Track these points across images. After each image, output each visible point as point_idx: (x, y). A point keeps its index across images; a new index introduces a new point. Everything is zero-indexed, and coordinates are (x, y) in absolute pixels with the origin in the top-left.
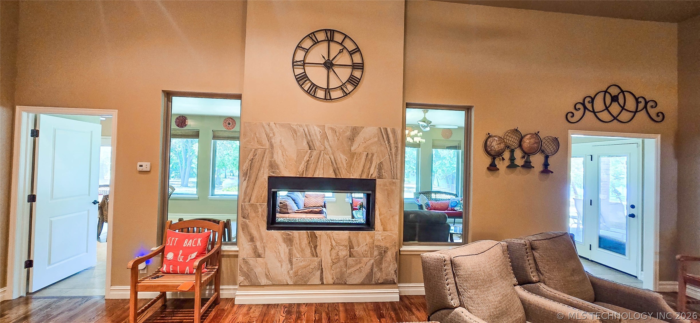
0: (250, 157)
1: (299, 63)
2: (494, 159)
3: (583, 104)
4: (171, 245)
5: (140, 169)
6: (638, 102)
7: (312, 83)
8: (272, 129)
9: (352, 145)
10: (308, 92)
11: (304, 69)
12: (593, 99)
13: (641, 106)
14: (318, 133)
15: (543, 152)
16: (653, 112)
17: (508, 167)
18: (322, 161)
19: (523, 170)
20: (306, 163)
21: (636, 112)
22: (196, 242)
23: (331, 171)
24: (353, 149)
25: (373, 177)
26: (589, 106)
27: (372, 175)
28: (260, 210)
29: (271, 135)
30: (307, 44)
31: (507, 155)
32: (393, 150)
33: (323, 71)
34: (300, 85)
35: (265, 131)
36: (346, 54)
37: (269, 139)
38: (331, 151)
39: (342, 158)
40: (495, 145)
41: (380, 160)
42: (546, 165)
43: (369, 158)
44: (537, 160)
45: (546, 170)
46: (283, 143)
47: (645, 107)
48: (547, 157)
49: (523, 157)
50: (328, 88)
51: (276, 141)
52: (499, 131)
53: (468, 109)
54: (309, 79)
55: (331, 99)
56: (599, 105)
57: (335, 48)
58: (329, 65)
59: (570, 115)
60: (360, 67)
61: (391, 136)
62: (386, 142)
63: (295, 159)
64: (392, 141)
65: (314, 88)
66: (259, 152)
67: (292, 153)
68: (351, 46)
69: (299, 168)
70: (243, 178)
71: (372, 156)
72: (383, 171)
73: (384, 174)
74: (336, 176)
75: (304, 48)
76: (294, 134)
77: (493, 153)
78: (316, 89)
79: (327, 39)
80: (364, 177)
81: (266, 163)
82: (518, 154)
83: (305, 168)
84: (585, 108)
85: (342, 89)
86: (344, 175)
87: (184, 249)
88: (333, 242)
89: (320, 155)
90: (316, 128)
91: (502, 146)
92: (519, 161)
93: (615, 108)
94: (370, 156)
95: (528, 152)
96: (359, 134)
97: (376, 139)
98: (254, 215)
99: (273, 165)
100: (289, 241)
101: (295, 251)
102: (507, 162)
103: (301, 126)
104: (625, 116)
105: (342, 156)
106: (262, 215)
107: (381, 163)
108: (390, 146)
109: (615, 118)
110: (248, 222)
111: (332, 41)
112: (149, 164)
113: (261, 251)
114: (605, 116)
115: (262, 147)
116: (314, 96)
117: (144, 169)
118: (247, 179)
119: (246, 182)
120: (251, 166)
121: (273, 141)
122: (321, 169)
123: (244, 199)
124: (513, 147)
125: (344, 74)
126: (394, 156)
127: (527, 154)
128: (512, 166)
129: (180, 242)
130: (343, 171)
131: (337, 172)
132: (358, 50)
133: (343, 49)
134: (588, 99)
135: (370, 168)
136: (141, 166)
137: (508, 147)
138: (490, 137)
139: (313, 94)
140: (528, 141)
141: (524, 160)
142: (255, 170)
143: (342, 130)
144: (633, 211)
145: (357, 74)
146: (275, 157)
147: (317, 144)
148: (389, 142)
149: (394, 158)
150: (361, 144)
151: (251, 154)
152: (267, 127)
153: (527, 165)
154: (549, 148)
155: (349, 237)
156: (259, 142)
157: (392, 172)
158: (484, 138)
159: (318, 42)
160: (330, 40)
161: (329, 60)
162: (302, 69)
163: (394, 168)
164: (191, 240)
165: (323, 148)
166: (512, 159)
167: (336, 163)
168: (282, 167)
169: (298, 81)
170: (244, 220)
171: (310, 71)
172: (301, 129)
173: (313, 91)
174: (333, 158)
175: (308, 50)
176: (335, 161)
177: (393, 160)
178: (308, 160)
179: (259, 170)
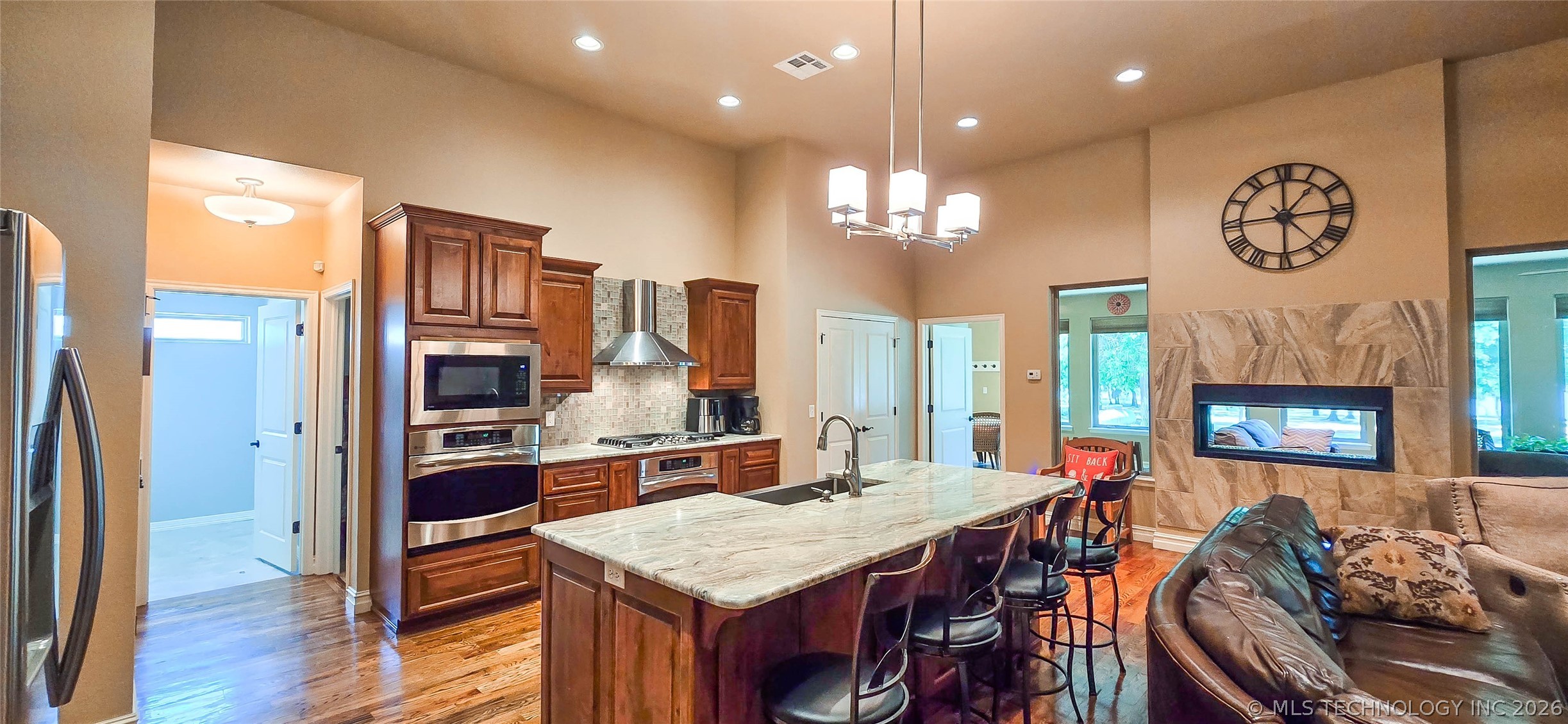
0: (1165, 358)
1: (1233, 224)
4: (1072, 461)
5: (1030, 377)
7: (1257, 249)
8: (1194, 321)
9: (1336, 334)
10: (1250, 263)
11: (1242, 230)
14: (1270, 320)
18: (1281, 361)
20: (1253, 363)
22: (1101, 462)
23: (1299, 375)
24: (1338, 339)
25: (1386, 383)
27: (1382, 380)
28: (1182, 428)
29: (1194, 328)
30: (1245, 194)
32: (1430, 338)
33: (1277, 227)
34: (1235, 254)
35: (1185, 323)
36: (1316, 195)
37: (1191, 333)
38: (1296, 346)
39: (1318, 356)
41: (1399, 354)
43: (1374, 354)
46: (1213, 338)
50: (1285, 252)
51: (1202, 336)
54: (1250, 244)
55: (1291, 267)
57: (1294, 190)
58: (1285, 218)
60: (1350, 209)
61: (1423, 313)
62: (1413, 325)
63: (1234, 359)
64: (1426, 322)
65: (1261, 255)
66: (1177, 352)
67: (1228, 350)
68: (1325, 181)
69: (1241, 371)
70: (1157, 387)
71: (1382, 347)
72: (1407, 373)
73: (1409, 378)
74: (1308, 381)
75: (1239, 202)
76: (1230, 324)
78: (1263, 256)
79: (1279, 180)
80: (1366, 383)
81: (1188, 365)
83: (1251, 373)
85: (1312, 249)
86: (1323, 380)
87: (1087, 467)
88: (1309, 484)
89: (1276, 352)
90: (1266, 312)
94: (1375, 350)
96: (1349, 315)
97: (1389, 322)
98: (1175, 435)
99: (1198, 369)
100: (1231, 475)
101: (1240, 488)
103: (1241, 312)
105: (1318, 351)
106: (1186, 436)
107: (1402, 360)
108: (1421, 330)
110: (1166, 443)
111: (1288, 180)
112: (1039, 371)
113: (1187, 483)
115: (1180, 345)
116: (1260, 266)
117: (1034, 377)
118: (1161, 389)
119: (1160, 392)
120: (1167, 371)
121: (1197, 336)
122: (1280, 373)
123: (1160, 413)
125: (1315, 226)
126: (1432, 346)
129: (1083, 460)
130: (1322, 375)
131: (1310, 375)
132: (1340, 183)
133: (1310, 189)
135: (1377, 368)
136: (1031, 374)
142: (1172, 376)
143: (1316, 312)
145: (1341, 221)
146: (1201, 357)
147: (1270, 335)
148: (1418, 324)
149: (1432, 351)
150: (1356, 331)
151: (1166, 355)
152: (1186, 318)
155: (1340, 477)
156: (1177, 339)
157: (1430, 375)
159: (1263, 187)
160: (1285, 180)
161: (1284, 210)
162: (1238, 230)
163: (1432, 367)
164: (1095, 459)
165: (1280, 341)
167: (1307, 363)
168: (1213, 371)
169: (1232, 250)
170: (1161, 440)
171: (1251, 232)
172: (1242, 317)
173: (1258, 260)
174: (1300, 357)
175: (1246, 203)
176: (1305, 360)
177: (1429, 354)
178: (1256, 360)
179: (1179, 376)
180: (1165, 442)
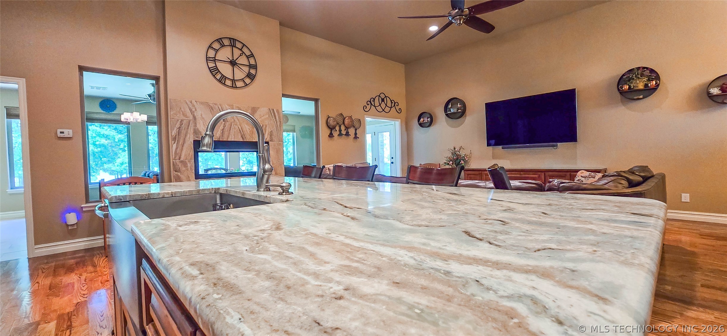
0: (178, 125)
1: (211, 59)
2: (332, 130)
3: (370, 102)
5: (59, 135)
6: (392, 103)
7: (222, 75)
8: (194, 106)
10: (220, 81)
12: (374, 100)
13: (393, 104)
15: (354, 127)
16: (397, 108)
17: (338, 135)
18: (233, 130)
19: (345, 137)
20: (222, 131)
21: (391, 108)
23: (240, 137)
26: (373, 103)
27: (266, 139)
28: (189, 165)
29: (194, 110)
30: (216, 46)
31: (337, 128)
32: (278, 123)
33: (229, 67)
34: (213, 75)
35: (189, 107)
36: (244, 57)
37: (192, 113)
38: (239, 123)
39: (246, 128)
40: (332, 123)
41: (270, 129)
42: (356, 134)
43: (264, 128)
44: (352, 131)
45: (356, 137)
46: (203, 116)
47: (395, 105)
48: (356, 130)
49: (345, 130)
50: (234, 79)
51: (198, 114)
52: (333, 114)
53: (316, 101)
54: (219, 71)
55: (236, 87)
56: (377, 104)
57: (237, 52)
58: (233, 63)
59: (365, 107)
60: (255, 67)
61: (276, 114)
62: (274, 118)
64: (277, 118)
66: (184, 122)
68: (248, 53)
70: (173, 142)
71: (266, 127)
72: (273, 136)
73: (273, 139)
74: (243, 139)
75: (214, 49)
76: (211, 110)
77: (331, 127)
78: (225, 79)
79: (231, 45)
81: (191, 130)
82: (343, 128)
83: (221, 135)
84: (371, 104)
85: (244, 81)
86: (249, 139)
89: (231, 125)
91: (335, 123)
92: (344, 132)
93: (383, 105)
95: (347, 127)
96: (256, 112)
97: (267, 116)
98: (184, 169)
99: (196, 132)
102: (338, 133)
104: (387, 109)
105: (246, 125)
106: (191, 169)
107: (271, 131)
108: (276, 121)
109: (383, 110)
111: (234, 46)
112: (69, 131)
114: (379, 109)
115: (186, 119)
116: (224, 84)
117: (66, 135)
118: (176, 142)
119: (175, 145)
120: (179, 133)
121: (195, 114)
122: (233, 135)
123: (175, 157)
124: (340, 124)
125: (244, 71)
126: (279, 127)
127: (347, 128)
128: (340, 135)
130: (248, 136)
131: (244, 137)
132: (252, 55)
133: (242, 53)
134: (372, 99)
136: (61, 133)
137: (338, 124)
138: (329, 117)
139: (223, 82)
140: (347, 121)
141: (346, 131)
142: (182, 135)
143: (245, 109)
144: (393, 160)
145: (253, 71)
146: (198, 126)
148: (275, 118)
151: (179, 123)
152: (189, 103)
153: (347, 134)
154: (357, 125)
156: (185, 115)
157: (278, 137)
158: (326, 118)
159: (225, 46)
160: (233, 46)
161: (233, 59)
162: (214, 63)
163: (279, 134)
165: (233, 120)
166: (340, 131)
167: (243, 132)
169: (211, 72)
170: (176, 173)
171: (220, 65)
172: (217, 107)
173: (222, 80)
174: (240, 127)
175: (218, 50)
176: (242, 129)
177: (278, 129)
178: (223, 129)
179: (186, 136)
180: (179, 174)
